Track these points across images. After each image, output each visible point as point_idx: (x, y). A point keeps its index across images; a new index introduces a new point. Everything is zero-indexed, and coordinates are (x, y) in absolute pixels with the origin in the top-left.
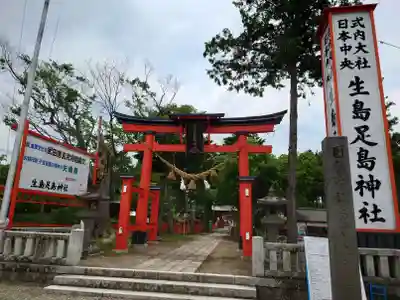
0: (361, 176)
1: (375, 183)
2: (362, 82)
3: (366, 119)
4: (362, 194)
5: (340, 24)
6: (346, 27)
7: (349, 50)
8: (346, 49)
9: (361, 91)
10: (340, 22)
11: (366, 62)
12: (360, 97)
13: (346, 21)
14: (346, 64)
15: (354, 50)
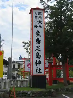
0: (37, 60)
1: (40, 62)
2: (39, 32)
3: (39, 44)
4: (36, 65)
5: (35, 13)
6: (37, 14)
7: (37, 22)
8: (36, 22)
9: (39, 35)
10: (35, 12)
11: (41, 26)
12: (38, 37)
13: (37, 12)
14: (36, 26)
15: (38, 22)
